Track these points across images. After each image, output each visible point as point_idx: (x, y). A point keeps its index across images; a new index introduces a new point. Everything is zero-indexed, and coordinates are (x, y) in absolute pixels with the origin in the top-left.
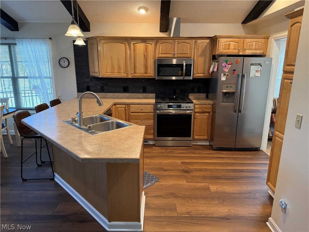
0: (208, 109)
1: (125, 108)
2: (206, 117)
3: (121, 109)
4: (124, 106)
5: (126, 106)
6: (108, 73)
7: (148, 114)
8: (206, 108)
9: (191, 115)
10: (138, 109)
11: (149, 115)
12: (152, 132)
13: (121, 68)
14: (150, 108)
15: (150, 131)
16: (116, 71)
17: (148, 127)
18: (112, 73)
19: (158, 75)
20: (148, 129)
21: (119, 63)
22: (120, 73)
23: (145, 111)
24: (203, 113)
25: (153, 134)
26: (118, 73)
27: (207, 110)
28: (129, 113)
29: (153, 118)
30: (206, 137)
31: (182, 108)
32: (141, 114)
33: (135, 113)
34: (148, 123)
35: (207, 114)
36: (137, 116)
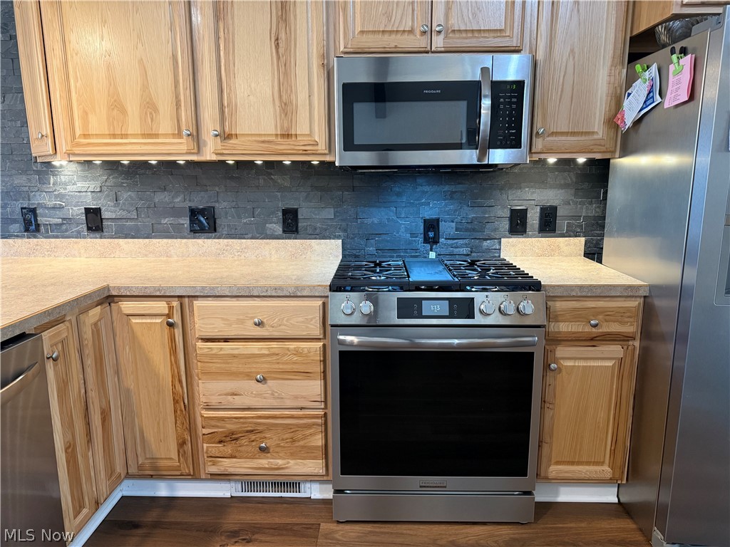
0: (622, 323)
1: (168, 316)
2: (610, 363)
3: (149, 321)
4: (161, 306)
5: (171, 308)
6: (97, 136)
7: (292, 345)
8: (609, 315)
9: (532, 354)
10: (241, 322)
11: (297, 352)
12: (318, 441)
13: (156, 110)
14: (305, 318)
15: (305, 437)
16: (134, 126)
17: (292, 417)
18: (114, 136)
19: (349, 145)
20: (297, 425)
21: (145, 87)
22: (156, 136)
23: (276, 334)
24: (594, 340)
25: (320, 453)
26: (144, 136)
27: (614, 328)
28: (191, 340)
29: (318, 368)
30: (606, 468)
31: (479, 319)
32: (254, 348)
33: (226, 340)
34: (296, 397)
35: (616, 350)
36: (234, 356)
